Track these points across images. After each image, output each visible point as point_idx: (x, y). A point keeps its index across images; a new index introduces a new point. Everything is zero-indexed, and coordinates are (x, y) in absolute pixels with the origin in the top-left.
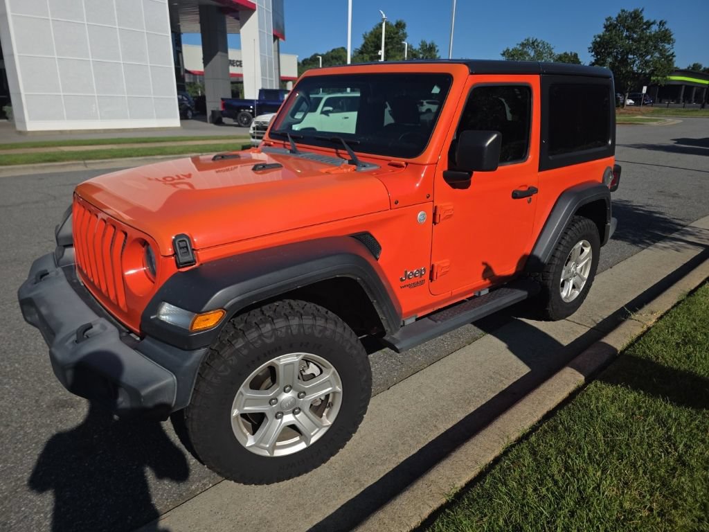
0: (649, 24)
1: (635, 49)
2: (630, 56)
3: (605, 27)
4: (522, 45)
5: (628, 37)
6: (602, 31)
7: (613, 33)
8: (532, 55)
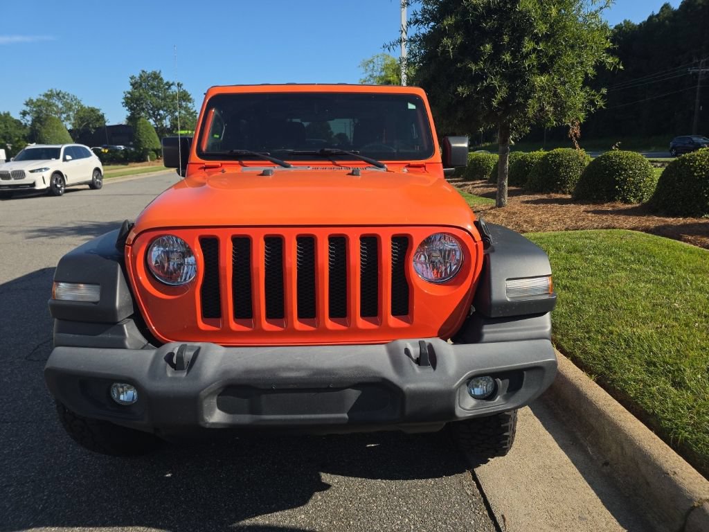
0: (169, 85)
1: (164, 106)
2: (161, 112)
3: (132, 84)
4: (46, 95)
5: (155, 95)
6: (130, 88)
7: (141, 91)
8: (60, 106)
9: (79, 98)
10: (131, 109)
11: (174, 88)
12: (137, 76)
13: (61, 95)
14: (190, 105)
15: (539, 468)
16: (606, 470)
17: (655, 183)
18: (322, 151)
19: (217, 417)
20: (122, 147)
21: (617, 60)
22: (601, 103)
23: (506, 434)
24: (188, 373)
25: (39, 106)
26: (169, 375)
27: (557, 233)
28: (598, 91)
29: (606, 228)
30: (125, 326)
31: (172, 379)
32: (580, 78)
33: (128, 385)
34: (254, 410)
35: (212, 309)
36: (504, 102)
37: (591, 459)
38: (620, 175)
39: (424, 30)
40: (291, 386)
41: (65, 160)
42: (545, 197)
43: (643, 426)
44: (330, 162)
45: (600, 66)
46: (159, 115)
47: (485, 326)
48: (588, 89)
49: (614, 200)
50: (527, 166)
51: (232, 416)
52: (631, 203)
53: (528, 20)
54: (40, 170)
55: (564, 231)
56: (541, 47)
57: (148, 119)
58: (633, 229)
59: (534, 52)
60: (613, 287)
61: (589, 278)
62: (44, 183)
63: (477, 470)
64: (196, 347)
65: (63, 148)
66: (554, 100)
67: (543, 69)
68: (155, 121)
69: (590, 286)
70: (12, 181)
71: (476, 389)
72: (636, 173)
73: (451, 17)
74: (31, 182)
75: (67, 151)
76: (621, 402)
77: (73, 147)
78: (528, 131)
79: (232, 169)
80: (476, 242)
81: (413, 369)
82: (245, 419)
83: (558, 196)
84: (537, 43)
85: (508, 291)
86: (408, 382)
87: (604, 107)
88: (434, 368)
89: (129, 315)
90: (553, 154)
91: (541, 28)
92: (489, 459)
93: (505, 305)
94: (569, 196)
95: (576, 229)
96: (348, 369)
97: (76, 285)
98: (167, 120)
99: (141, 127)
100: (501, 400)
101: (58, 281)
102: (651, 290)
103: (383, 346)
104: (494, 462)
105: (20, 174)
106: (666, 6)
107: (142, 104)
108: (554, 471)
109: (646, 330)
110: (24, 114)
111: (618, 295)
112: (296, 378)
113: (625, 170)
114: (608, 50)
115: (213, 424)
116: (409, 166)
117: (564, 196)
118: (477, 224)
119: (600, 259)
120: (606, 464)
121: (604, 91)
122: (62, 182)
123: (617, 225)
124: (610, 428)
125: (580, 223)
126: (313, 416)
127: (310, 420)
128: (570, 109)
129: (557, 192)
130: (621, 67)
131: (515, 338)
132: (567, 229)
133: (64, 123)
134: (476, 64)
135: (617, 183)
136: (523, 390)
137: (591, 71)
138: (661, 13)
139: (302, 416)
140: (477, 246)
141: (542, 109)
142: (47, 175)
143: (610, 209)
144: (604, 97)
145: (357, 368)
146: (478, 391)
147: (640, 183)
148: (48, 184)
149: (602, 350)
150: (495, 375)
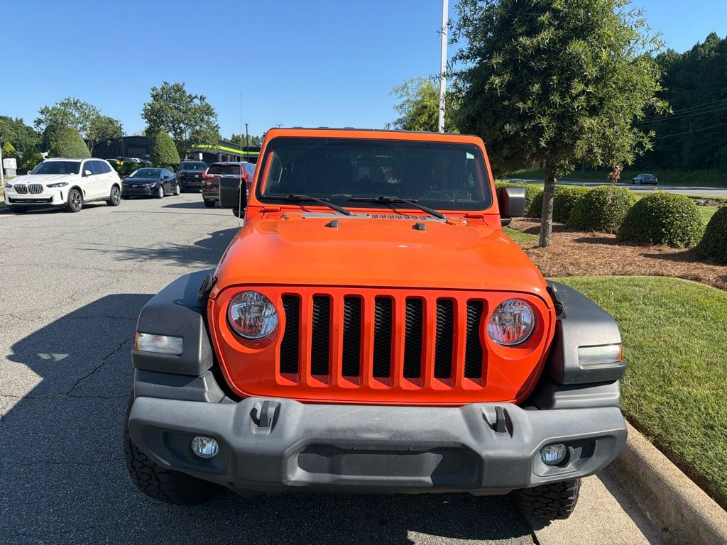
0: (192, 98)
1: (185, 119)
2: (182, 125)
3: (152, 96)
4: (63, 104)
5: (176, 108)
6: (150, 100)
7: (162, 103)
8: (77, 116)
9: (98, 109)
10: (150, 121)
11: (197, 101)
12: (159, 87)
13: (78, 105)
14: (212, 119)
15: (599, 531)
16: (666, 535)
17: (703, 228)
18: (381, 198)
19: (298, 475)
20: (138, 160)
21: (667, 104)
22: (649, 146)
23: (571, 498)
24: (272, 430)
25: (55, 115)
26: (254, 432)
27: (604, 278)
28: (647, 132)
29: (655, 275)
30: (204, 378)
31: (256, 436)
32: (629, 120)
33: (207, 439)
34: (333, 470)
35: (290, 364)
36: (551, 143)
37: (650, 524)
38: (667, 217)
39: (471, 64)
40: (371, 448)
41: (84, 175)
42: (588, 235)
43: (703, 492)
44: (391, 210)
45: (649, 110)
46: (180, 128)
47: (557, 393)
48: (635, 130)
49: (661, 244)
50: (569, 201)
51: (312, 474)
52: (678, 247)
53: (578, 61)
54: (58, 185)
55: (611, 276)
56: (591, 89)
57: (168, 132)
58: (682, 277)
59: (583, 94)
60: (665, 341)
61: (641, 331)
62: (62, 199)
63: (537, 533)
64: (275, 402)
65: (83, 162)
66: (602, 142)
67: (593, 111)
68: (175, 135)
69: (642, 339)
70: (29, 196)
71: (547, 455)
72: (682, 217)
73: (500, 55)
74: (49, 197)
75: (87, 166)
76: (678, 465)
77: (92, 161)
78: (573, 169)
79: (293, 214)
80: (549, 308)
81: (491, 435)
82: (325, 478)
83: (602, 235)
84: (587, 85)
85: (580, 358)
86: (487, 449)
87: (652, 150)
88: (511, 435)
89: (209, 368)
90: (597, 192)
91: (592, 72)
92: (551, 521)
93: (577, 373)
94: (613, 236)
95: (623, 275)
96: (426, 432)
97: (159, 337)
98: (187, 134)
99: (161, 140)
100: (572, 467)
101: (141, 332)
102: (704, 347)
103: (458, 409)
104: (556, 524)
105: (38, 189)
106: (713, 36)
107: (163, 116)
108: (614, 536)
109: (702, 391)
110: (39, 122)
111: (671, 351)
112: (377, 440)
113: (671, 213)
114: (658, 94)
115: (294, 482)
116: (467, 216)
117: (607, 236)
118: (549, 290)
119: (650, 310)
120: (666, 530)
121: (653, 133)
122: (80, 198)
123: (665, 272)
124: (669, 493)
125: (628, 268)
126: (391, 478)
127: (387, 481)
128: (618, 150)
129: (600, 230)
130: (671, 112)
131: (585, 406)
132: (614, 274)
133: (80, 133)
134: (525, 103)
135: (663, 225)
136: (594, 457)
137: (640, 113)
138: (707, 43)
139: (380, 478)
140: (550, 312)
141: (590, 151)
142: (66, 190)
143: (657, 253)
144: (652, 140)
145: (436, 431)
146: (549, 457)
147: (687, 226)
148: (65, 200)
149: (657, 410)
150: (569, 443)
